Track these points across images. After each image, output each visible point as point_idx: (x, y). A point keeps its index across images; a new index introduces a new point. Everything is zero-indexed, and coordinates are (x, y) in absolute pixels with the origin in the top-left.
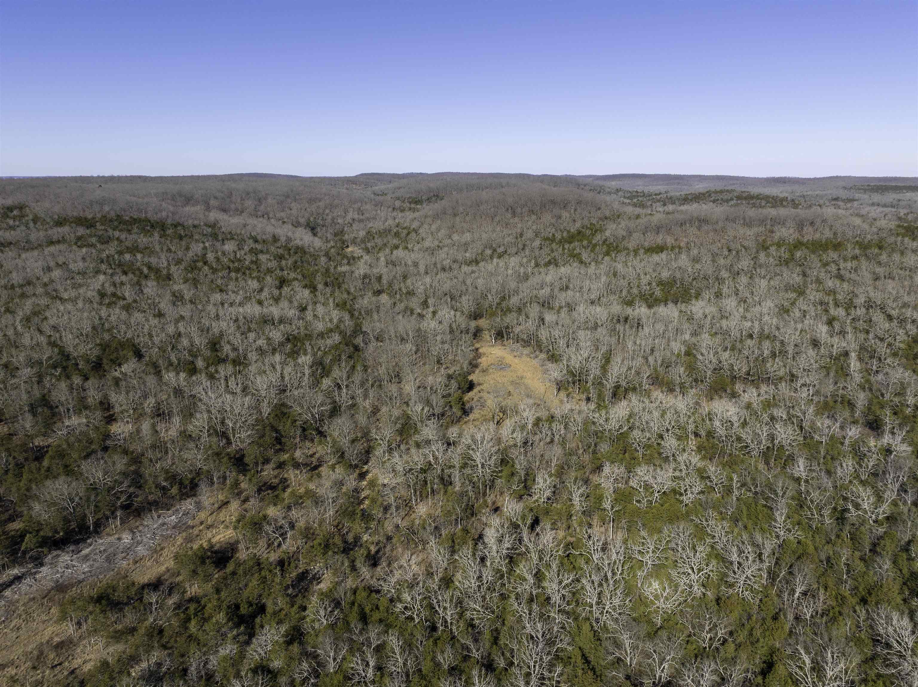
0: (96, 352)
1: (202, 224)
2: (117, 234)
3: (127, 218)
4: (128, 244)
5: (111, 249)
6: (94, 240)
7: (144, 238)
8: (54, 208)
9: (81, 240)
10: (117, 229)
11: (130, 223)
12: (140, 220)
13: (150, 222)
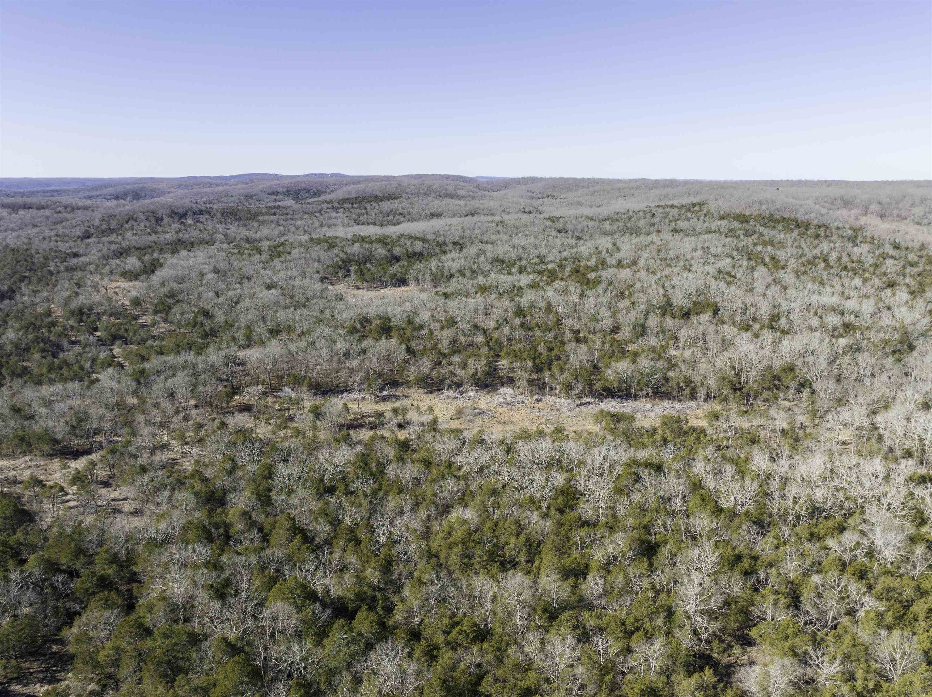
0: (690, 305)
1: (847, 226)
2: (762, 229)
3: (778, 217)
4: (766, 238)
5: (748, 242)
6: (740, 233)
7: (782, 236)
8: (724, 206)
9: (731, 233)
10: (763, 225)
11: (778, 221)
12: (789, 219)
13: (797, 221)
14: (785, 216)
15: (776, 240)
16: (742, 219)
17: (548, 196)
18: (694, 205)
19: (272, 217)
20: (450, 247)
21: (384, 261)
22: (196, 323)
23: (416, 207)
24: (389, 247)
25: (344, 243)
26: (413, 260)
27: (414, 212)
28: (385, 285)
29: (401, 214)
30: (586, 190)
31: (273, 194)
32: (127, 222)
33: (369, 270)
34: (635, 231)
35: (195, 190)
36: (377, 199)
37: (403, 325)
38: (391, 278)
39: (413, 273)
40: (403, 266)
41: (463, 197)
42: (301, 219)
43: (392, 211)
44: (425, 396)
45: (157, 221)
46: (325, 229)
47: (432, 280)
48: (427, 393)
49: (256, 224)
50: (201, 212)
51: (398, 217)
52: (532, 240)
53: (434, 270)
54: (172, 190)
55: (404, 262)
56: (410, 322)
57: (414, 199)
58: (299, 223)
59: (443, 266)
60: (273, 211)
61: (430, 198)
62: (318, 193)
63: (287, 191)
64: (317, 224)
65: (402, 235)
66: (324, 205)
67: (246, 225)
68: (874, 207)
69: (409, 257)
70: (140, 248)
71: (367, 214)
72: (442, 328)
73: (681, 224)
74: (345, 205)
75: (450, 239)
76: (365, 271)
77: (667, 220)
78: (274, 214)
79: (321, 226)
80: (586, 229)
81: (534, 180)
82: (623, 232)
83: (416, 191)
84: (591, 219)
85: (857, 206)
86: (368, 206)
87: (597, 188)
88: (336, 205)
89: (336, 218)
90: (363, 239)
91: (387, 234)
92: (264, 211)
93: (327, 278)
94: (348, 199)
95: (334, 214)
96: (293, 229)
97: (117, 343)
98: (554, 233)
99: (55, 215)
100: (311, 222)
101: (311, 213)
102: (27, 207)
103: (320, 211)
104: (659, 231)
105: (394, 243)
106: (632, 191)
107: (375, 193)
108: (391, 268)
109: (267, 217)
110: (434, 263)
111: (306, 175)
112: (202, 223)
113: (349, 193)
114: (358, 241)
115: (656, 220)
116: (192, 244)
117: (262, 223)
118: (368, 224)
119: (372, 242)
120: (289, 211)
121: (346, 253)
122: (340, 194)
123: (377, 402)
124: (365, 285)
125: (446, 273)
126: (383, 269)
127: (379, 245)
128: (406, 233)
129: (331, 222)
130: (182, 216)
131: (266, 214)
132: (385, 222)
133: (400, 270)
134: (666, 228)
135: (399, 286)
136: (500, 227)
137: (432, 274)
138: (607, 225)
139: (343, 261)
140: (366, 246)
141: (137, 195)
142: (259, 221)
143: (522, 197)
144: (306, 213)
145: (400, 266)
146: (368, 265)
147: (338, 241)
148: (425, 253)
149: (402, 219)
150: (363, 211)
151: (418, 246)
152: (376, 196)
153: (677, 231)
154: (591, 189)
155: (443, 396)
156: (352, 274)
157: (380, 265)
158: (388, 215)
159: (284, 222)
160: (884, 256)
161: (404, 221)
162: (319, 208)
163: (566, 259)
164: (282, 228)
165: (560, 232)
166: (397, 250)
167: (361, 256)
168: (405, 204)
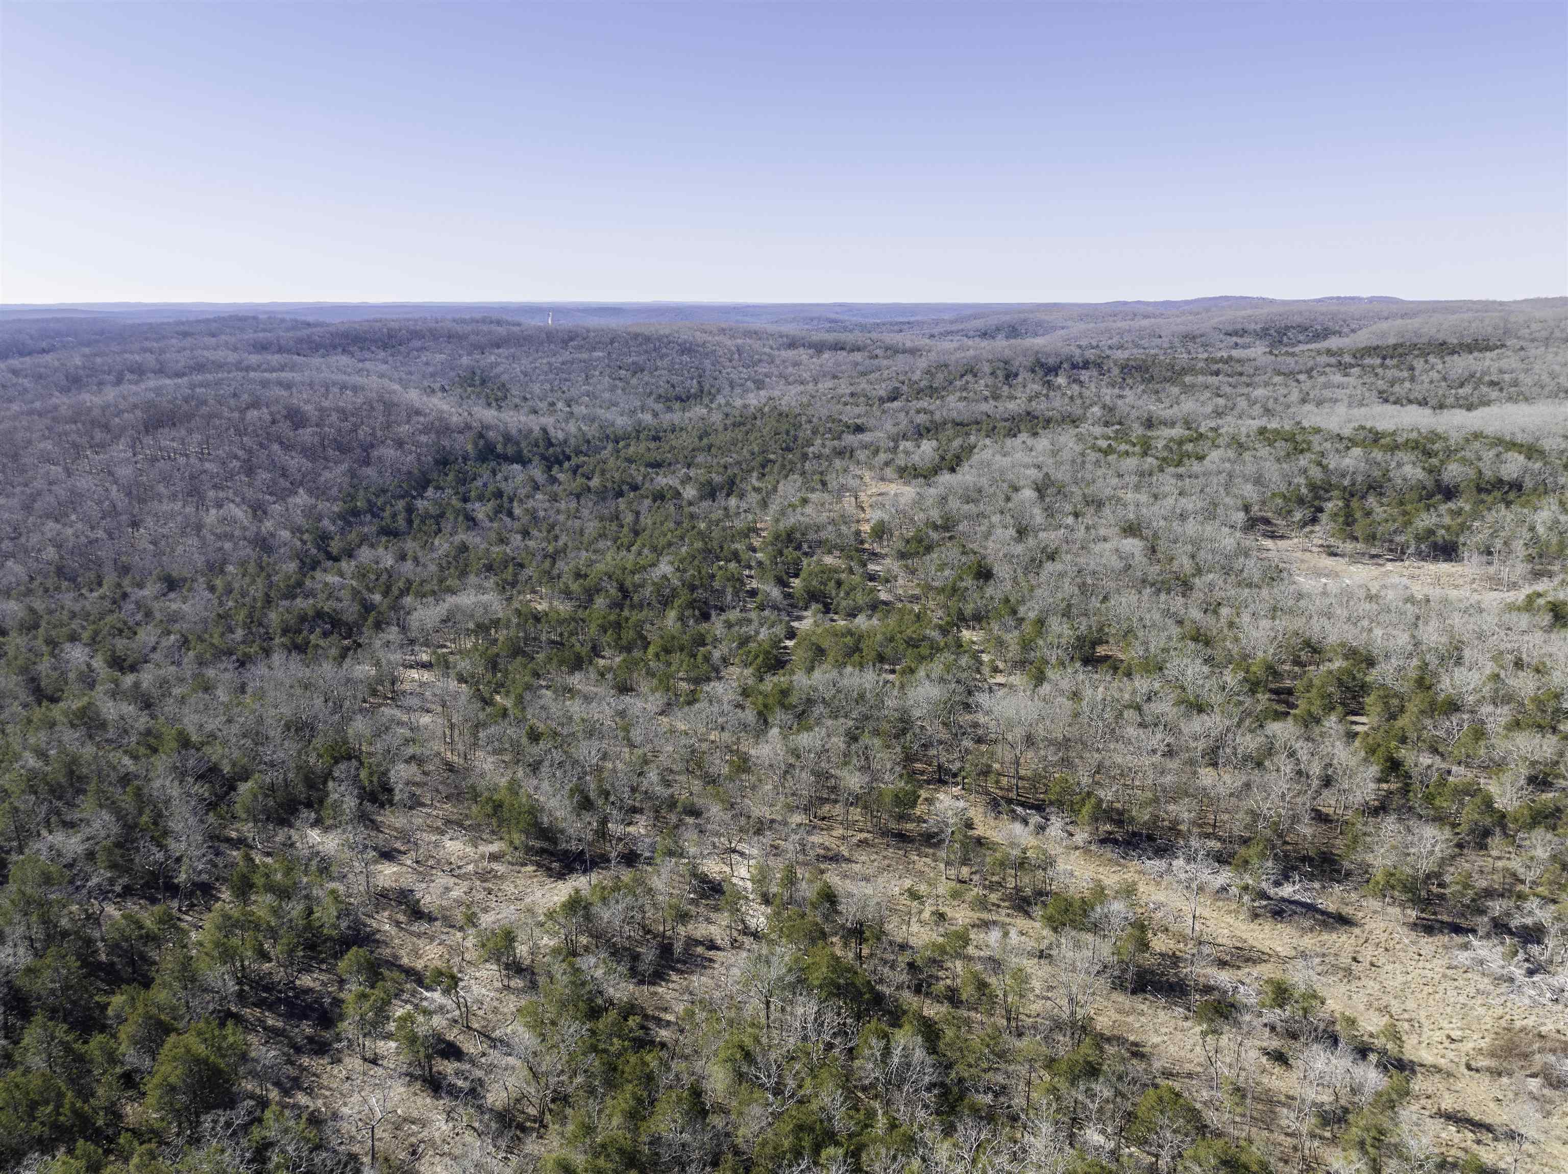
19: (1211, 379)
21: (1415, 495)
23: (1537, 368)
24: (1434, 461)
25: (1328, 445)
26: (1489, 499)
27: (1527, 380)
28: (1399, 554)
29: (1492, 384)
31: (1235, 333)
32: (962, 376)
33: (1368, 514)
35: (1102, 326)
36: (1444, 349)
37: (1404, 687)
38: (1419, 539)
39: (1480, 533)
40: (1459, 512)
42: (1266, 384)
43: (1472, 376)
44: (1405, 936)
45: (1007, 377)
46: (1308, 407)
47: (1530, 559)
48: (1414, 926)
49: (1175, 390)
50: (1086, 365)
51: (1484, 389)
53: (1541, 530)
54: (1070, 323)
55: (1464, 504)
56: (1423, 684)
57: (1535, 351)
58: (1260, 392)
60: (1214, 367)
62: (1325, 334)
63: (1263, 329)
64: (1295, 396)
65: (1477, 436)
66: (1324, 359)
67: (1157, 392)
69: (1480, 490)
70: (961, 424)
71: (1412, 379)
72: (1516, 725)
74: (1368, 361)
76: (1358, 515)
78: (1217, 373)
79: (1304, 401)
83: (1544, 334)
86: (1419, 364)
88: (1347, 359)
89: (1340, 386)
90: (1376, 438)
91: (1440, 430)
92: (1201, 364)
93: (1267, 522)
94: (1377, 348)
95: (1338, 378)
96: (1242, 403)
97: (814, 606)
99: (867, 361)
100: (1284, 391)
101: (1290, 374)
102: (838, 347)
103: (1309, 372)
105: (1450, 453)
107: (1441, 337)
108: (1424, 515)
109: (1201, 379)
110: (1546, 513)
111: (1319, 301)
112: (1081, 383)
113: (1384, 335)
114: (1362, 444)
116: (1048, 421)
117: (1187, 389)
118: (1410, 402)
119: (1394, 448)
120: (1247, 368)
121: (1325, 468)
122: (1362, 339)
123: (1255, 916)
124: (1349, 546)
126: (1405, 513)
128: (1490, 430)
129: (1327, 393)
130: (1054, 370)
131: (1202, 372)
132: (1450, 400)
133: (1447, 520)
135: (1435, 559)
137: (1535, 540)
139: (1313, 487)
140: (1378, 455)
141: (1013, 331)
142: (1184, 385)
144: (1279, 373)
145: (1451, 512)
146: (1371, 501)
147: (1316, 439)
148: (1528, 484)
149: (1494, 394)
150: (1405, 374)
151: (1514, 466)
152: (1444, 343)
155: (1463, 957)
156: (1324, 517)
157: (1401, 503)
158: (1462, 385)
159: (1228, 390)
161: (1498, 400)
162: (1311, 363)
164: (1221, 401)
166: (1453, 471)
167: (1359, 479)
168: (1511, 361)
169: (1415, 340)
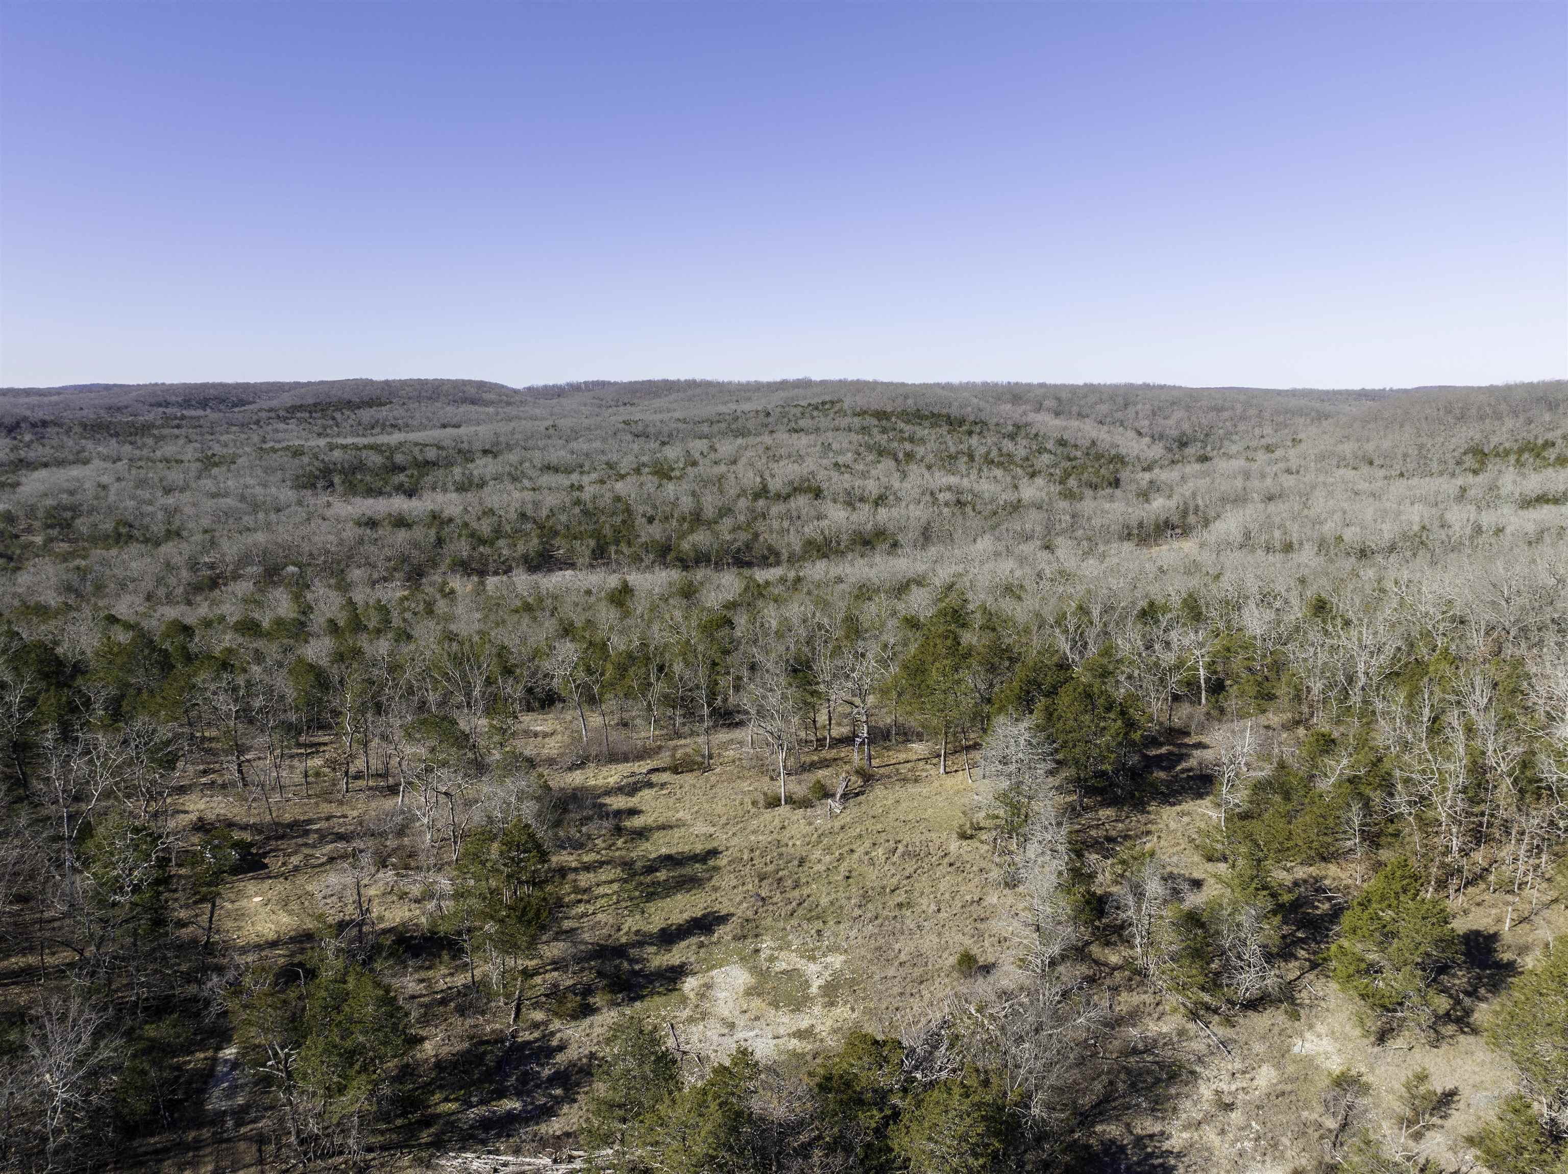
0: (790, 490)
1: (1009, 422)
2: (903, 425)
3: (926, 413)
4: (906, 435)
5: (883, 438)
6: (875, 430)
7: (926, 432)
8: (861, 402)
9: (864, 430)
10: (908, 422)
11: (927, 417)
12: (940, 415)
13: (949, 417)
14: (936, 412)
15: (917, 436)
16: (881, 415)
17: (625, 404)
18: (824, 403)
19: (176, 431)
20: (478, 454)
21: (383, 471)
22: (119, 535)
23: (417, 415)
24: (387, 454)
25: (315, 451)
26: (425, 469)
27: (413, 422)
29: (393, 426)
30: (681, 395)
33: (361, 481)
34: (742, 433)
36: (350, 405)
37: (427, 519)
38: (395, 489)
39: (427, 483)
40: (412, 476)
41: (493, 403)
42: (227, 433)
43: (377, 422)
47: (457, 489)
49: (150, 441)
50: (44, 424)
51: (389, 429)
52: (597, 445)
53: (458, 478)
55: (412, 472)
56: (435, 517)
57: (413, 405)
58: (225, 438)
59: (471, 474)
60: (172, 424)
61: (439, 404)
62: (242, 403)
63: (185, 401)
64: (256, 439)
65: (404, 443)
66: (264, 415)
67: (131, 443)
68: (1047, 403)
69: (418, 466)
71: (337, 426)
72: (479, 519)
73: (802, 423)
74: (299, 415)
75: (477, 446)
76: (356, 482)
77: (786, 420)
78: (179, 427)
79: (264, 442)
80: (675, 433)
81: (603, 384)
82: (724, 434)
83: (415, 394)
84: (684, 421)
85: (1027, 402)
86: (338, 415)
87: (698, 391)
88: (282, 414)
89: (286, 431)
90: (344, 448)
91: (379, 442)
92: (157, 423)
94: (301, 406)
95: (282, 426)
98: (629, 437)
103: (257, 422)
104: (772, 432)
105: (393, 451)
106: (748, 394)
107: (346, 396)
108: (393, 479)
109: (166, 431)
110: (457, 470)
112: (52, 438)
113: (302, 399)
115: (770, 420)
117: (159, 439)
119: (359, 450)
120: (202, 422)
121: (322, 461)
122: (285, 401)
124: (359, 495)
125: (476, 480)
126: (382, 479)
127: (371, 452)
128: (410, 441)
130: (12, 428)
131: (164, 426)
133: (407, 480)
134: (783, 428)
135: (409, 496)
136: (551, 431)
137: (456, 482)
138: (705, 428)
139: (320, 470)
140: (351, 453)
142: (154, 436)
143: (585, 405)
145: (407, 476)
146: (360, 475)
148: (442, 461)
149: (396, 432)
150: (331, 422)
151: (431, 454)
152: (349, 402)
153: (796, 431)
154: (690, 393)
156: (336, 484)
157: (378, 474)
158: (373, 428)
159: (199, 438)
160: (1041, 450)
162: (254, 418)
163: (644, 465)
165: (637, 436)
166: (399, 458)
167: (346, 466)
168: (399, 412)
169: (328, 400)
